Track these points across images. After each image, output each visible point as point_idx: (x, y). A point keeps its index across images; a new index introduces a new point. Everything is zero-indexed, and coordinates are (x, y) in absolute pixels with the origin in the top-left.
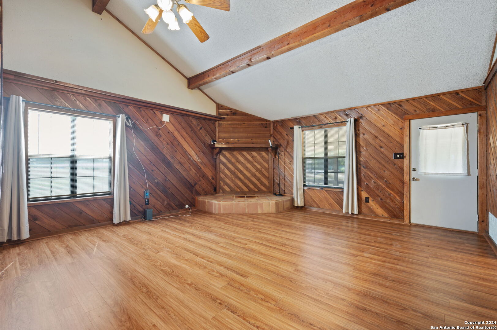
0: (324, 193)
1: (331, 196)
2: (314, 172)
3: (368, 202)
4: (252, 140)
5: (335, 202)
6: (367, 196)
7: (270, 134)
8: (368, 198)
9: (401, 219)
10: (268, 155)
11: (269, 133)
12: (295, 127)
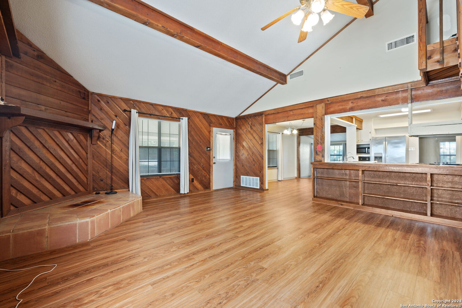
0: (162, 181)
1: (167, 183)
2: (148, 161)
3: (193, 182)
4: (67, 113)
5: (171, 187)
6: (193, 177)
7: (88, 109)
8: (193, 179)
9: (209, 188)
10: (87, 141)
11: (87, 107)
12: (132, 110)
